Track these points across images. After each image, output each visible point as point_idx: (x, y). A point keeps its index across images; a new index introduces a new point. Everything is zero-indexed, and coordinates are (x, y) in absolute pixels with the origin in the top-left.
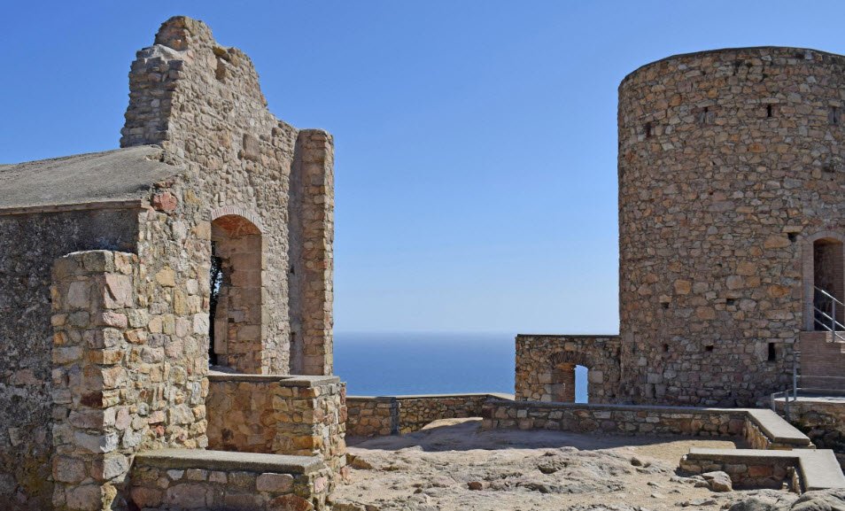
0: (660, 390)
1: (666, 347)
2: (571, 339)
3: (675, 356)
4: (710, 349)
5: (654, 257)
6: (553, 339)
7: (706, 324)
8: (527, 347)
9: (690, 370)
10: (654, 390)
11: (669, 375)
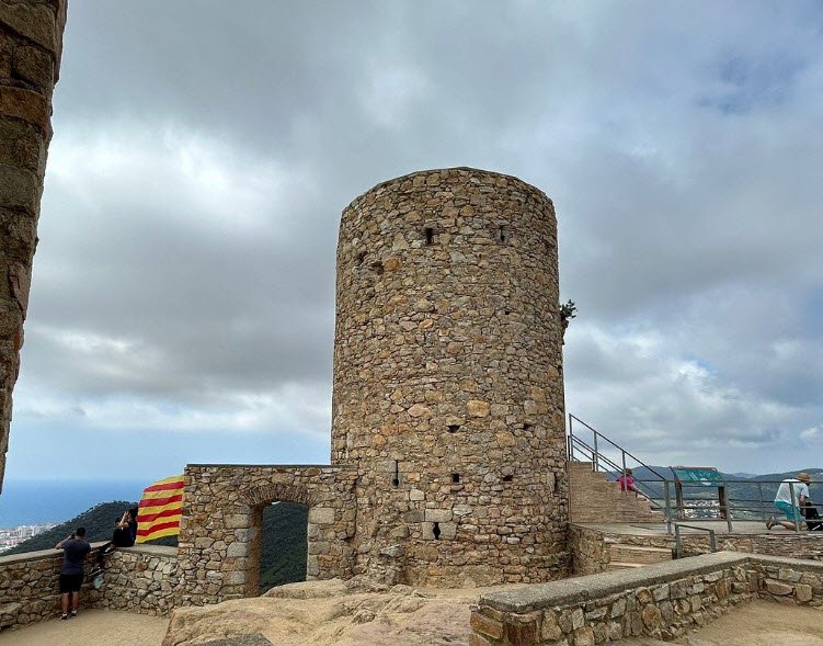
0: (447, 530)
1: (456, 478)
2: (281, 469)
3: (469, 486)
4: (508, 478)
5: (436, 373)
6: (249, 470)
7: (507, 451)
8: (204, 481)
9: (489, 503)
10: (437, 531)
11: (461, 510)
